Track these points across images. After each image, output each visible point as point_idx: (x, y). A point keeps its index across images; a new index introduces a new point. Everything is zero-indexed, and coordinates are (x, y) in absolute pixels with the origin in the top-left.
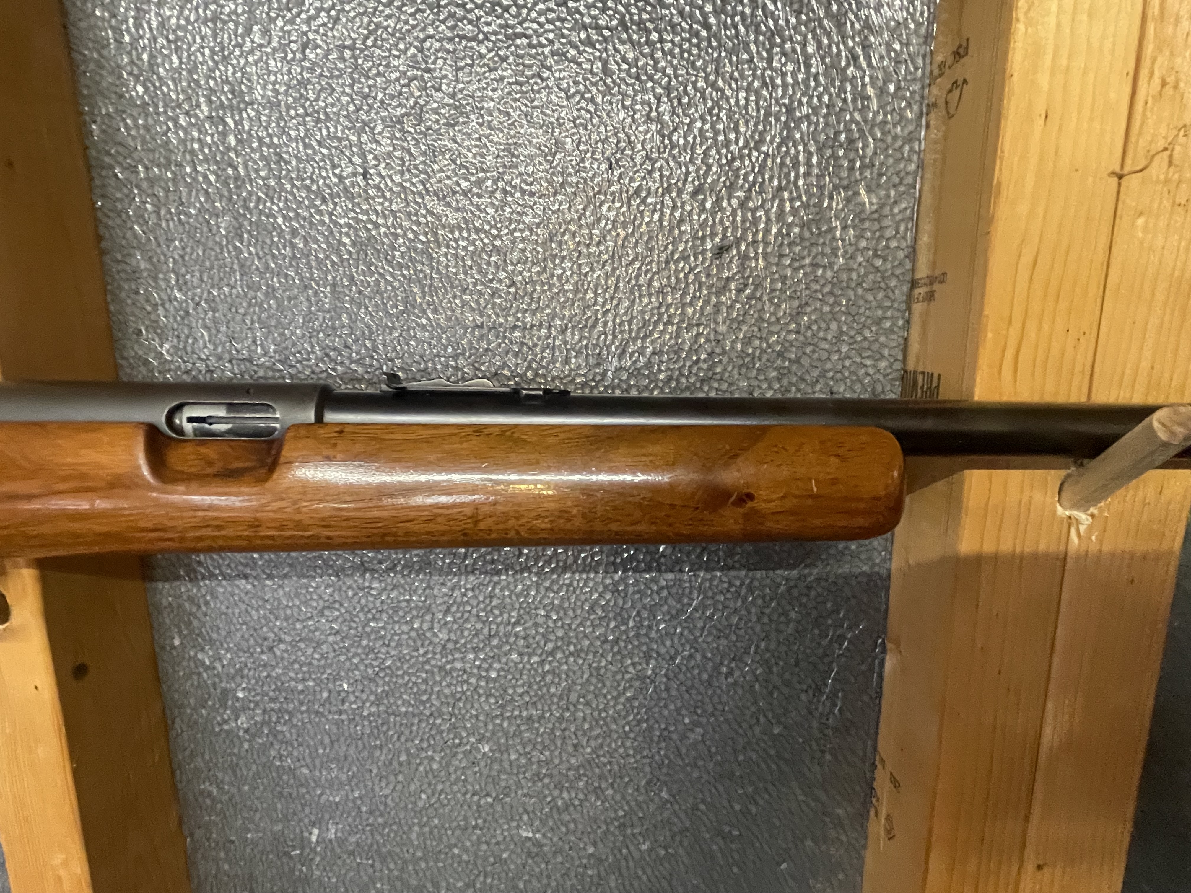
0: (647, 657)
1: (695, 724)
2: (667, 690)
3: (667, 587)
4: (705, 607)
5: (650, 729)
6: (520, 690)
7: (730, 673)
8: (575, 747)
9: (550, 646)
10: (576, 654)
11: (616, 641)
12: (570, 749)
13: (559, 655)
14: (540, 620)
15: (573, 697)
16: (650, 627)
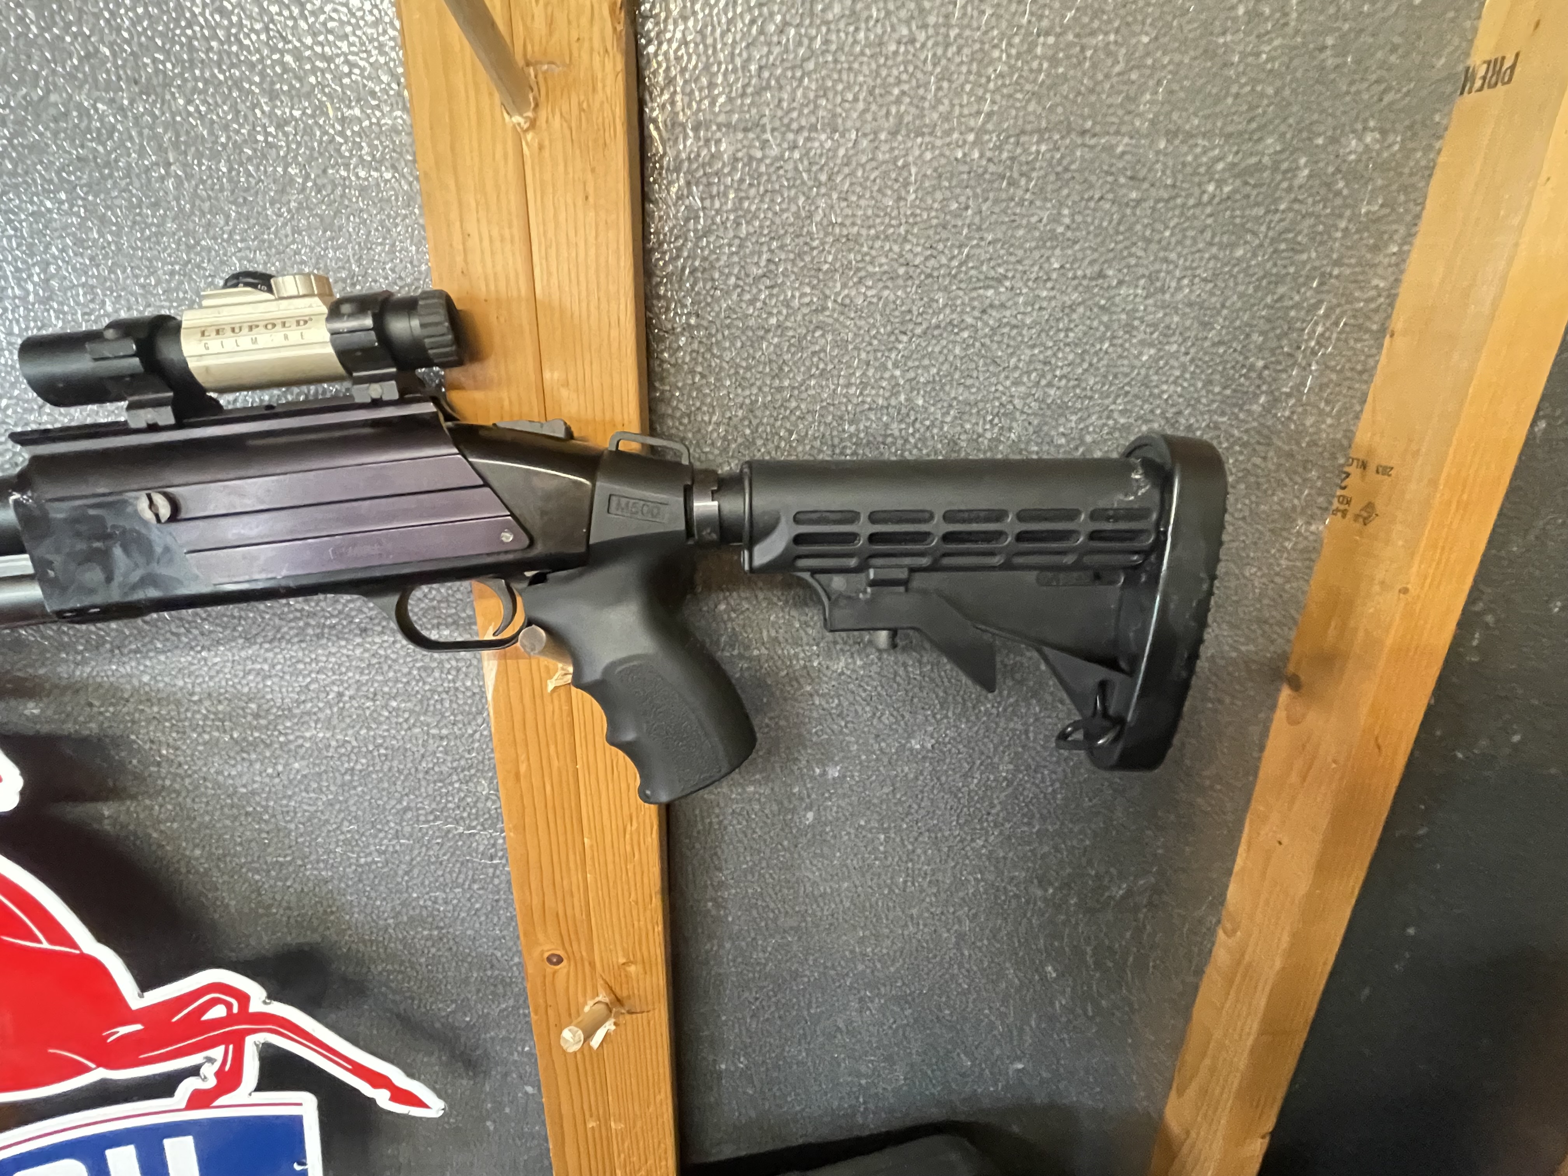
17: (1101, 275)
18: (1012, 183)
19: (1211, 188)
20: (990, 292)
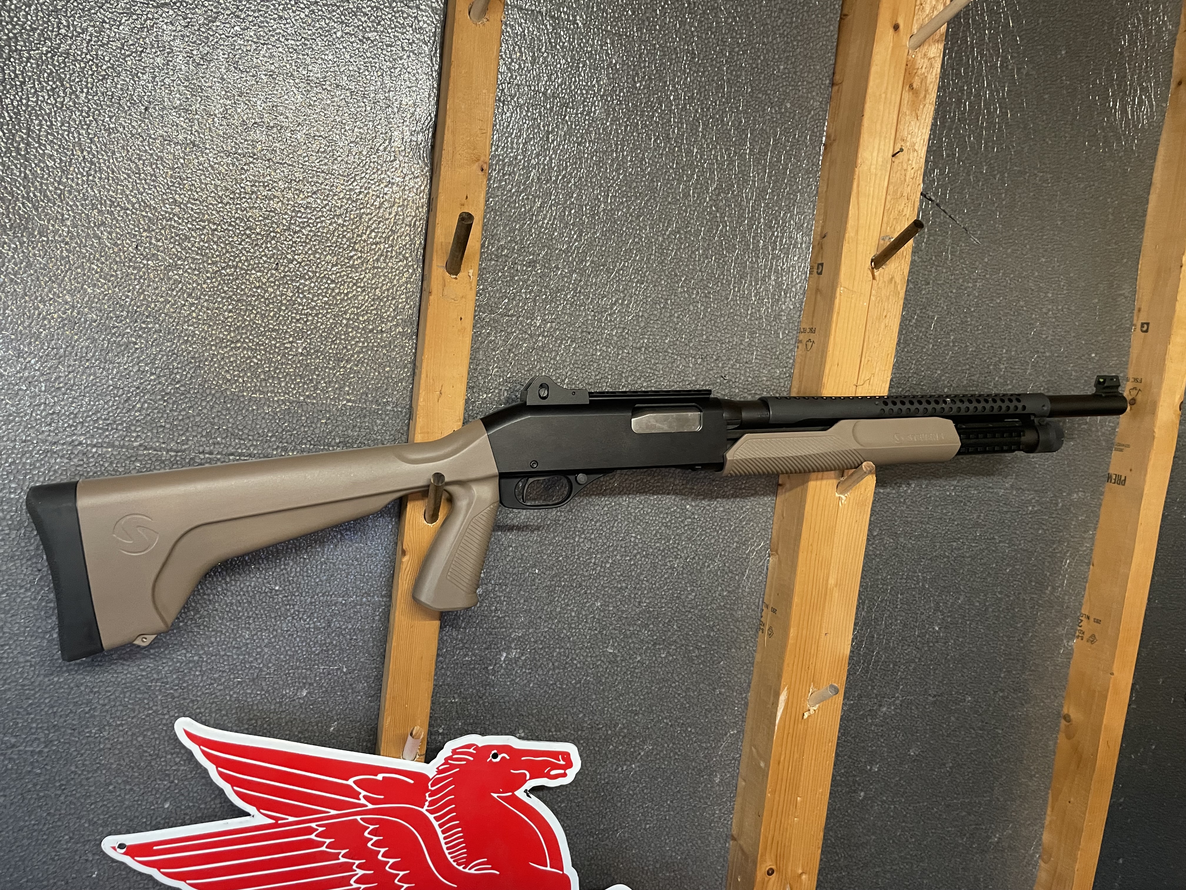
0: (676, 558)
1: (693, 591)
2: (683, 573)
3: (688, 525)
4: (702, 535)
5: (673, 594)
6: (619, 574)
7: (709, 566)
8: (639, 602)
9: (635, 551)
10: (646, 556)
11: (663, 551)
12: (637, 604)
13: (638, 557)
14: (632, 539)
15: (642, 578)
16: (678, 544)
17: (994, 538)
18: (965, 504)
19: (1030, 508)
20: (955, 544)
